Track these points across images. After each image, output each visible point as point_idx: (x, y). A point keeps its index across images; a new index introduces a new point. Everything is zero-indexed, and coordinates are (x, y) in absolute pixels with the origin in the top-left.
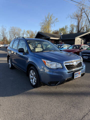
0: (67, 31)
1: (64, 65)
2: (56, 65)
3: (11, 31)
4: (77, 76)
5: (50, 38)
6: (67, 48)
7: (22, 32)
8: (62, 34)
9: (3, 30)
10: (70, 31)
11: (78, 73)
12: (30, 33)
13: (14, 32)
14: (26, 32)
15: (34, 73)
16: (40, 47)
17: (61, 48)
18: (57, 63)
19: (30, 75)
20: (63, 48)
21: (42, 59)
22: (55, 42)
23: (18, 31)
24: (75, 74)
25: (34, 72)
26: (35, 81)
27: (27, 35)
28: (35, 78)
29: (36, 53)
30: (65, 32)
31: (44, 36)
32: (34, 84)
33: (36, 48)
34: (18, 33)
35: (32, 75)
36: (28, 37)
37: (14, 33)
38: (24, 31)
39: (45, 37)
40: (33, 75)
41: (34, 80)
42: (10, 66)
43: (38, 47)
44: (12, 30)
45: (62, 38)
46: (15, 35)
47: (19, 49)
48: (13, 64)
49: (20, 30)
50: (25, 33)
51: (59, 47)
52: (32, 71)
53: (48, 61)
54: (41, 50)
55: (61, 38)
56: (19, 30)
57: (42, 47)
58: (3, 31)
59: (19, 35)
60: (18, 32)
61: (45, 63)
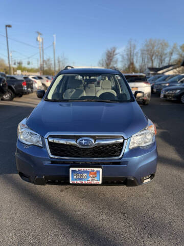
3: (145, 48)
4: (80, 179)
7: (168, 50)
9: (131, 48)
14: (179, 48)
23: (159, 48)
24: (74, 171)
34: (158, 52)
37: (151, 52)
38: (174, 48)
44: (147, 46)
49: (165, 45)
50: (174, 50)
56: (163, 44)
58: (131, 51)
59: (161, 55)
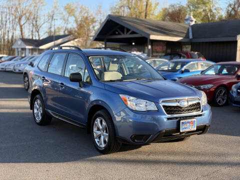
0: (217, 6)
1: (161, 105)
2: (146, 106)
3: (5, 4)
4: (186, 128)
5: (149, 35)
6: (199, 73)
7: (46, 11)
8: (193, 23)
10: (230, 9)
11: (188, 122)
12: (77, 13)
13: (17, 9)
15: (104, 123)
16: (116, 69)
17: (182, 72)
18: (147, 101)
19: (95, 130)
20: (187, 71)
21: (121, 95)
22: (169, 51)
23: (30, 6)
24: (183, 123)
25: (103, 120)
26: (107, 139)
27: (66, 21)
28: (107, 132)
29: (109, 84)
30: (211, 11)
31: (128, 30)
32: (103, 145)
33: (105, 73)
35: (99, 129)
36: (69, 26)
38: (55, 8)
39: (133, 33)
40: (101, 127)
41: (102, 138)
42: (39, 119)
43: (110, 69)
45: (191, 37)
46: (20, 19)
47: (71, 74)
48: (50, 111)
51: (179, 67)
52: (98, 120)
53: (132, 98)
54: (119, 76)
55: (187, 36)
57: (121, 70)
59: (34, 18)
60: (32, 8)
61: (126, 101)
